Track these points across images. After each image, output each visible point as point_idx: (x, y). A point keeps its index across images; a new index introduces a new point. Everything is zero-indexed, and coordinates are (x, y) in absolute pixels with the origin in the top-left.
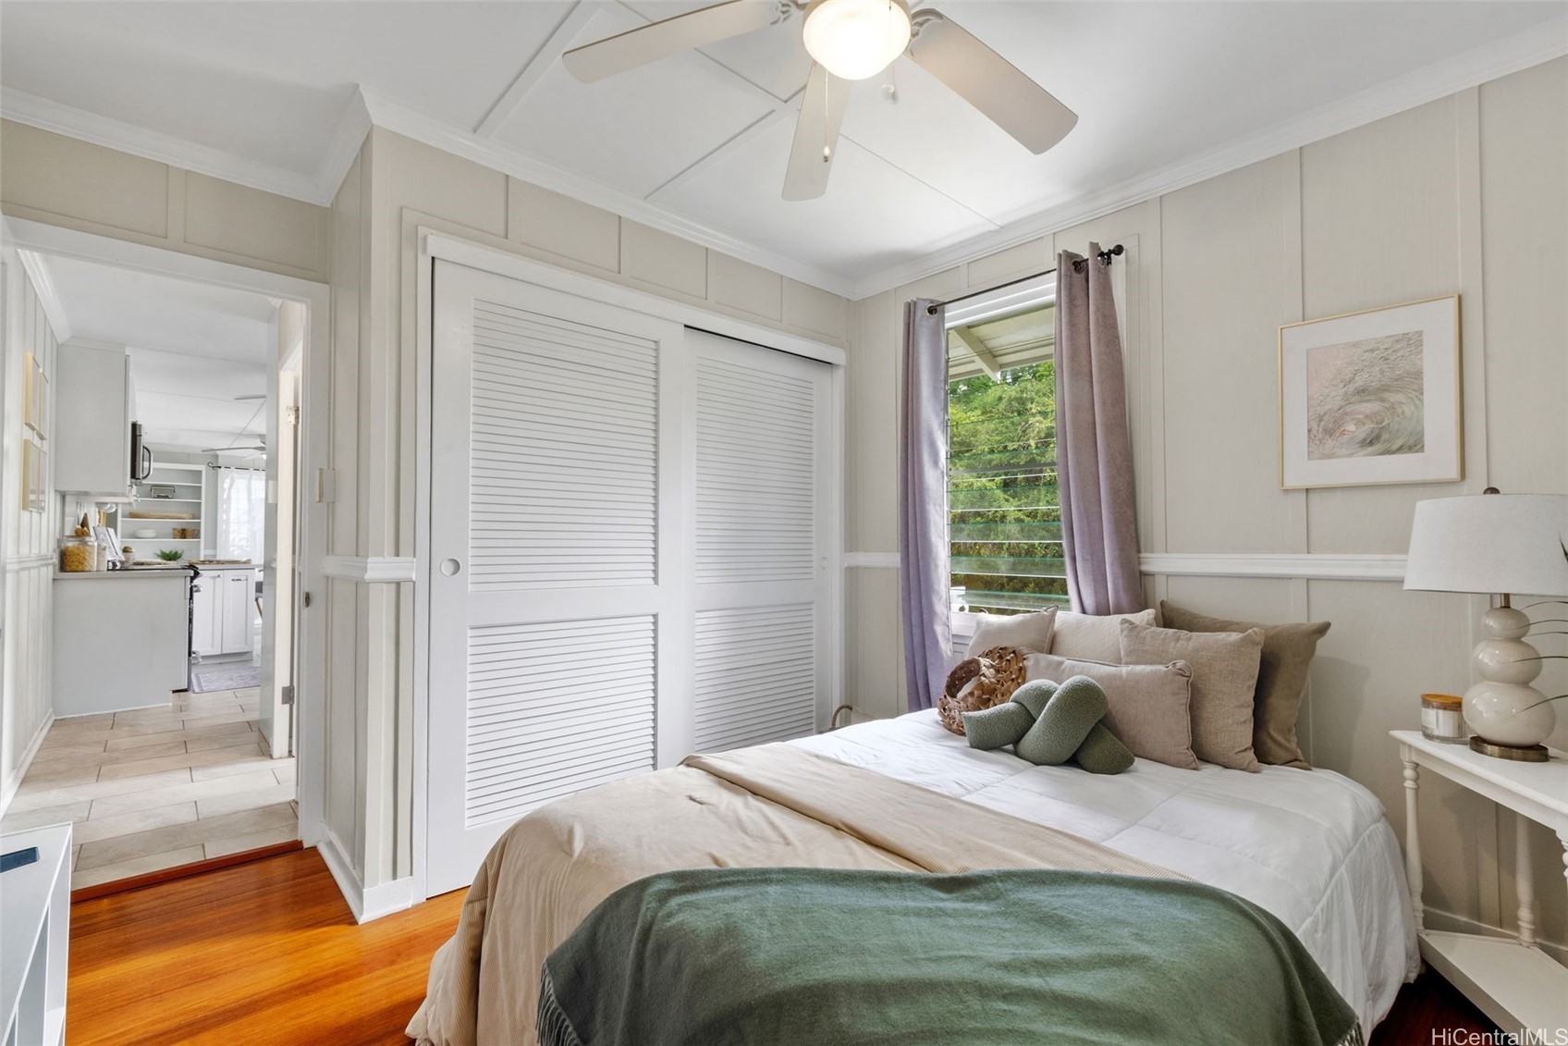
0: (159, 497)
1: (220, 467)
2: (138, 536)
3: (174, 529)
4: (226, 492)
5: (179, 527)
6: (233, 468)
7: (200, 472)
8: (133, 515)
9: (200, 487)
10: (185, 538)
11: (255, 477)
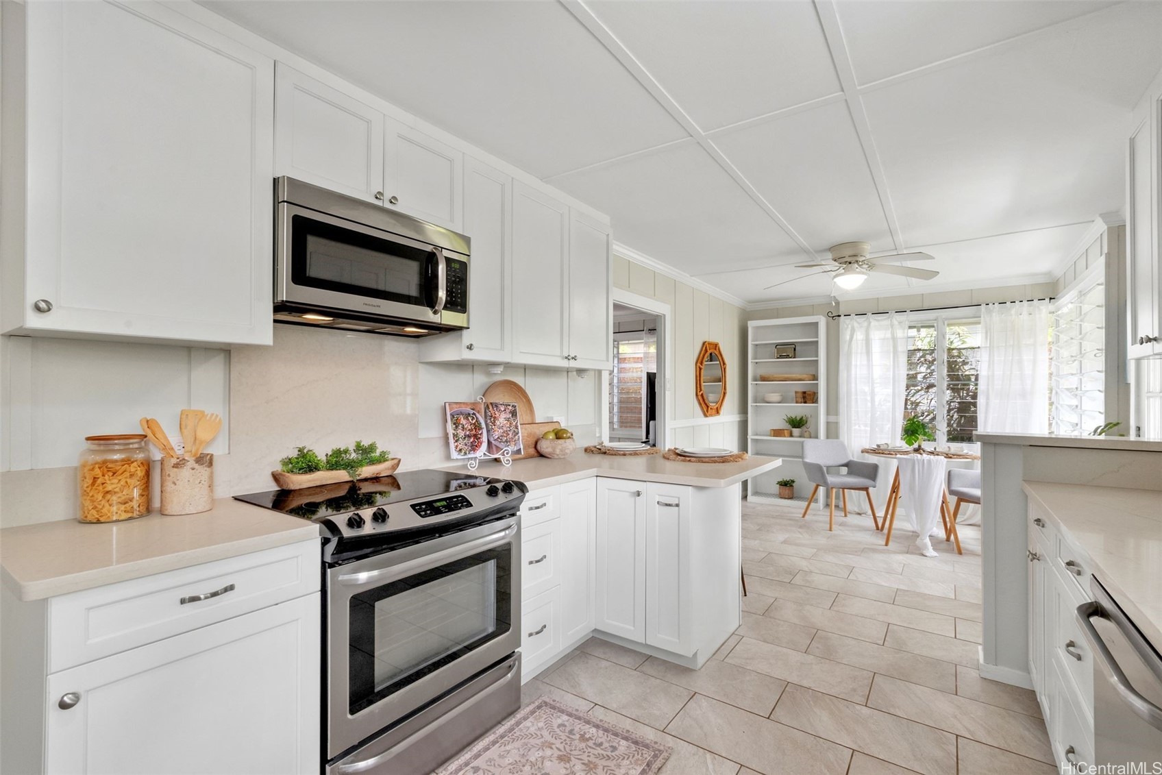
0: (781, 357)
1: (839, 316)
2: (767, 400)
3: (796, 392)
4: (847, 343)
5: (801, 390)
6: (853, 315)
7: (816, 325)
8: (763, 379)
9: (817, 342)
10: (805, 402)
11: (873, 323)
